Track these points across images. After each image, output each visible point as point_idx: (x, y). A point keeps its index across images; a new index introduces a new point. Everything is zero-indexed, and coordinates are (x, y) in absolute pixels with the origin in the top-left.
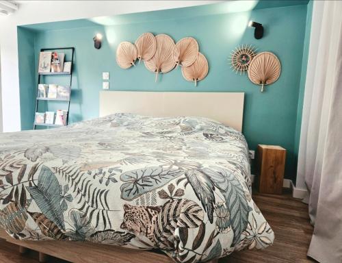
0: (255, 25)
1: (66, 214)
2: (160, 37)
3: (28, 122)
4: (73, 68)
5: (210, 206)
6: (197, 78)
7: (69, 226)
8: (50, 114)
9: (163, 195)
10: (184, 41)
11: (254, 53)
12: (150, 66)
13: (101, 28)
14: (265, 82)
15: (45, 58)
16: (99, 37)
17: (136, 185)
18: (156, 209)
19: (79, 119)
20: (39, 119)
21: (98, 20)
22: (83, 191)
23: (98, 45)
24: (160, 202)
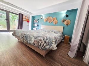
0: (66, 15)
1: (28, 40)
2: (50, 17)
3: (32, 29)
4: (38, 22)
5: (45, 42)
6: (56, 24)
7: (28, 42)
8: (35, 28)
9: (39, 39)
10: (54, 18)
11: (66, 20)
12: (49, 22)
13: (42, 16)
14: (67, 25)
15: (35, 20)
16: (42, 17)
17: (36, 38)
18: (38, 41)
19: (38, 29)
20: (33, 29)
21: (42, 15)
22: (30, 37)
23: (42, 19)
24: (38, 40)
